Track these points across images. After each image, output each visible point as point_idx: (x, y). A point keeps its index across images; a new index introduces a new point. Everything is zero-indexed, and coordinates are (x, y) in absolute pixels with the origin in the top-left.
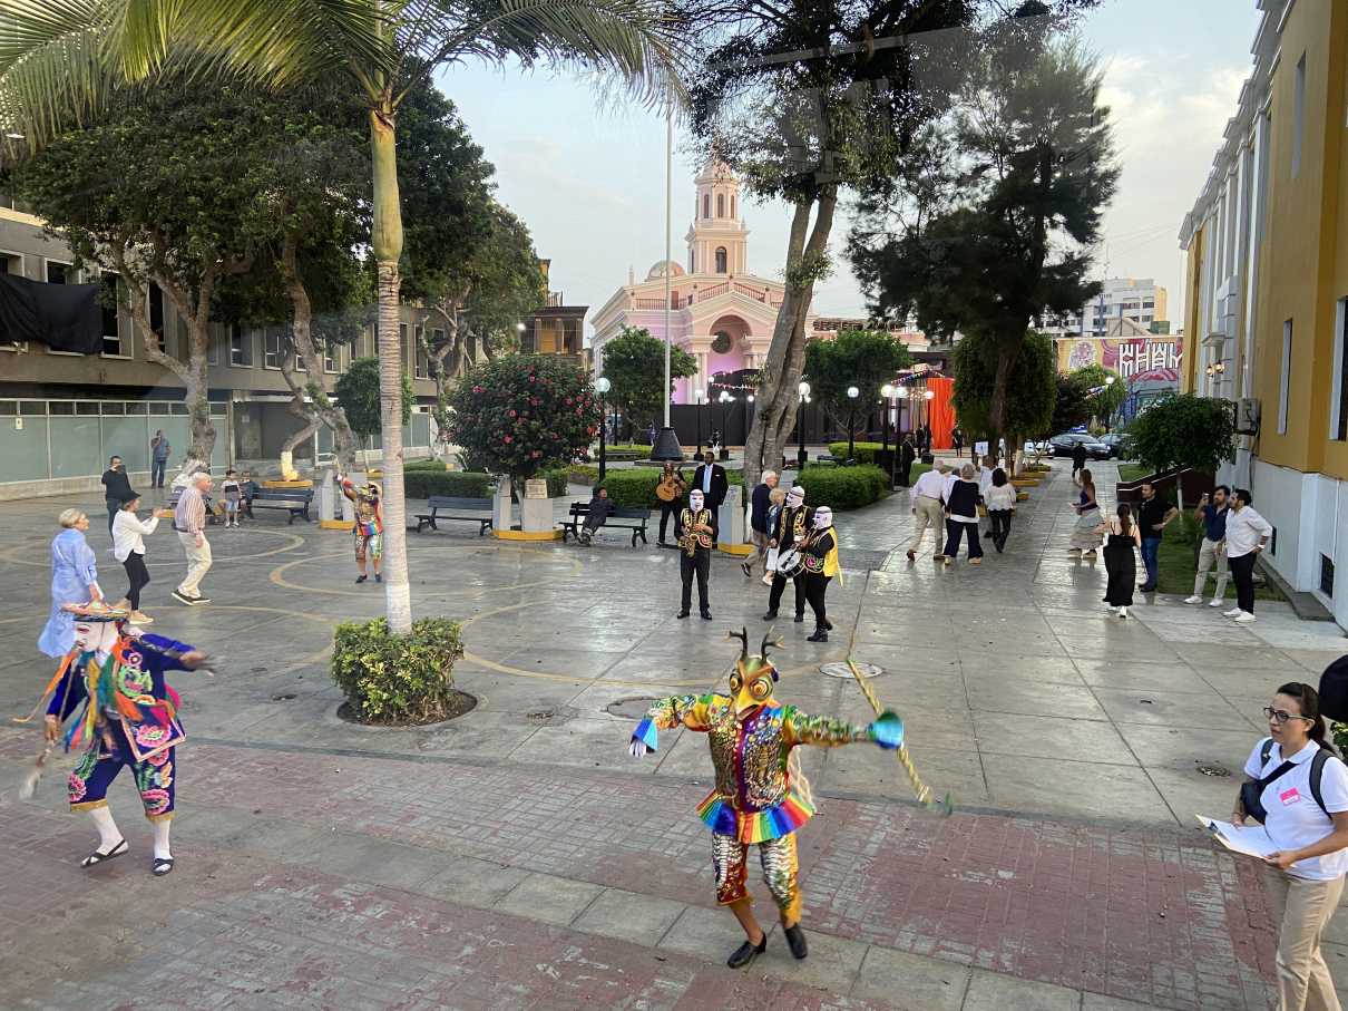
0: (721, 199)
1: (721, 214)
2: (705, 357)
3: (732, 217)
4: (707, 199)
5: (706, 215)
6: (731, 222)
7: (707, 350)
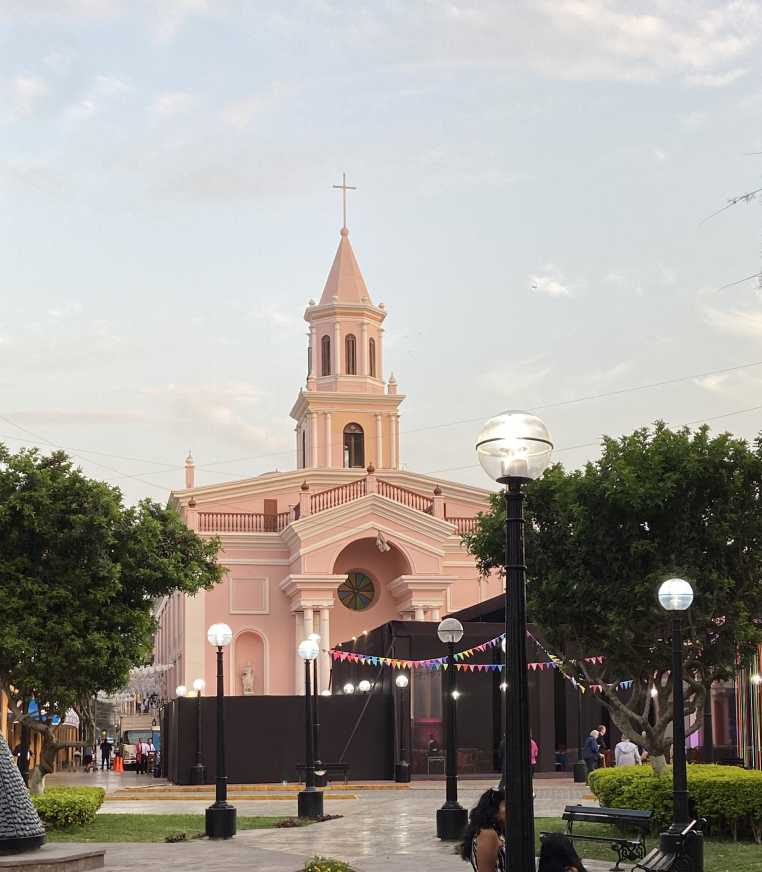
0: (351, 343)
1: (351, 368)
2: (326, 614)
3: (372, 373)
4: (326, 343)
5: (326, 369)
6: (369, 381)
7: (328, 601)
